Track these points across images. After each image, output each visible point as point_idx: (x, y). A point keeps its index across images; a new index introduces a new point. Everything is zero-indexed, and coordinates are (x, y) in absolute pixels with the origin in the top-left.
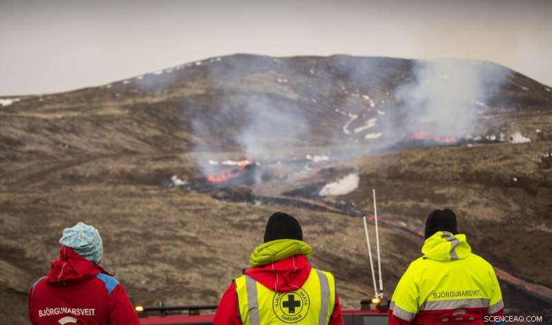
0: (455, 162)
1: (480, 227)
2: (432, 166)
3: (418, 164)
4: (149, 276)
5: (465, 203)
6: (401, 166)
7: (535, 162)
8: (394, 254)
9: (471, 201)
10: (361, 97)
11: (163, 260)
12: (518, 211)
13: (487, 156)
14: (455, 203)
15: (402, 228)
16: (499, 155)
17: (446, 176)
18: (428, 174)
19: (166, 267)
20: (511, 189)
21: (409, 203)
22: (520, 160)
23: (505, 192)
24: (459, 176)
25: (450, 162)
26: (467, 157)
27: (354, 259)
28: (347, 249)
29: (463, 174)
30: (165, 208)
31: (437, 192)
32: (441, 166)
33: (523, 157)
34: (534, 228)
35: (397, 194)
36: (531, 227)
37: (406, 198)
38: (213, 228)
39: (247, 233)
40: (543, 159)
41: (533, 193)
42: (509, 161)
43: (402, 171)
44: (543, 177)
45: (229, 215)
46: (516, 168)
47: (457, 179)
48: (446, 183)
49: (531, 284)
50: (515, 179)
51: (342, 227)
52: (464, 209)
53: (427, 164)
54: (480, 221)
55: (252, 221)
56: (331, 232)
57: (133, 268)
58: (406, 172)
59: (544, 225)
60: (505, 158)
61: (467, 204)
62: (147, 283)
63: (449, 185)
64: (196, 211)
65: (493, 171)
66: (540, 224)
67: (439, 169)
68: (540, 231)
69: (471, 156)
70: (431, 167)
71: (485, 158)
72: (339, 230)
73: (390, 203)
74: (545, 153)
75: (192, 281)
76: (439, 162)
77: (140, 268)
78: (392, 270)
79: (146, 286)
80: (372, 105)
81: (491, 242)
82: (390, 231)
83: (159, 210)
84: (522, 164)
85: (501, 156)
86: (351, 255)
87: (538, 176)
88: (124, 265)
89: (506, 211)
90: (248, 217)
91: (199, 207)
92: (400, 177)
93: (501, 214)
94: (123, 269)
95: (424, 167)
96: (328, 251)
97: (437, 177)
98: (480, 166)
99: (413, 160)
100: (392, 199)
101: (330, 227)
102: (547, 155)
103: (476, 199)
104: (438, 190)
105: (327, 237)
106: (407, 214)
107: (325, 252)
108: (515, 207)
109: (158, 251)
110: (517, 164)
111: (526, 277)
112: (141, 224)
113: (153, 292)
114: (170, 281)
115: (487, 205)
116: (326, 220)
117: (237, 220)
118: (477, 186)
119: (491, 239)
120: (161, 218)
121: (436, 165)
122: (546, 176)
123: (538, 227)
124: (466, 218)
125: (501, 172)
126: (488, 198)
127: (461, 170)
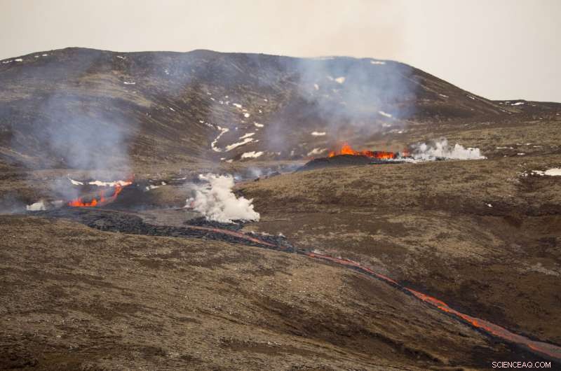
0: (407, 182)
1: (457, 267)
2: (378, 187)
3: (358, 184)
4: (62, 327)
5: (431, 235)
6: (335, 187)
7: (512, 183)
8: (357, 302)
9: (438, 233)
10: (231, 104)
11: (74, 306)
12: (500, 246)
13: (448, 175)
14: (420, 236)
15: (356, 268)
16: (464, 173)
17: (398, 201)
18: (372, 197)
19: (82, 316)
20: (486, 218)
21: (359, 235)
22: (492, 180)
23: (479, 222)
24: (416, 202)
25: (401, 182)
26: (421, 177)
27: (307, 308)
28: (296, 294)
29: (421, 199)
30: (45, 239)
31: (391, 221)
32: (389, 187)
33: (494, 177)
34: (528, 268)
35: (339, 223)
36: (524, 268)
37: (352, 228)
38: (117, 265)
39: (161, 273)
40: (522, 179)
41: (517, 224)
42: (477, 182)
43: (338, 193)
44: (526, 202)
45: (131, 248)
46: (489, 190)
47: (413, 205)
48: (400, 210)
49: (535, 343)
50: (490, 205)
51: (283, 265)
52: (432, 243)
53: (370, 186)
54: (456, 259)
55: (165, 257)
56: (269, 272)
57: (37, 317)
58: (343, 194)
59: (539, 264)
60: (472, 178)
61: (434, 237)
62: (64, 337)
63: (404, 212)
64: (88, 243)
65: (459, 194)
66: (535, 263)
67: (387, 191)
68: (536, 272)
69: (427, 176)
70: (376, 189)
71: (446, 178)
72: (279, 269)
73: (332, 235)
74: (522, 172)
75: (123, 334)
76: (384, 183)
77: (47, 318)
78: (359, 322)
79: (65, 342)
80: (247, 115)
81: (474, 287)
82: (344, 271)
83: (38, 241)
84: (496, 185)
85: (466, 175)
86: (302, 302)
87: (521, 201)
88: (26, 313)
89: (486, 246)
90: (157, 252)
91: (91, 238)
92: (336, 201)
93: (481, 249)
94: (25, 319)
95: (366, 188)
96: (272, 296)
97: (387, 202)
98: (440, 187)
99: (350, 181)
100: (333, 230)
101: (267, 266)
102: (526, 175)
103: (445, 231)
104: (392, 218)
105: (266, 278)
106: (357, 249)
107: (268, 298)
108: (496, 242)
109: (62, 294)
110: (490, 186)
111: (528, 333)
112: (22, 259)
113: (75, 350)
114: (94, 335)
115: (461, 238)
116: (259, 256)
117: (143, 254)
118: (442, 213)
119: (473, 282)
120: (44, 252)
121: (382, 187)
122: (530, 201)
123: (534, 268)
124: (437, 254)
125: (470, 196)
126: (459, 229)
127: (418, 193)
